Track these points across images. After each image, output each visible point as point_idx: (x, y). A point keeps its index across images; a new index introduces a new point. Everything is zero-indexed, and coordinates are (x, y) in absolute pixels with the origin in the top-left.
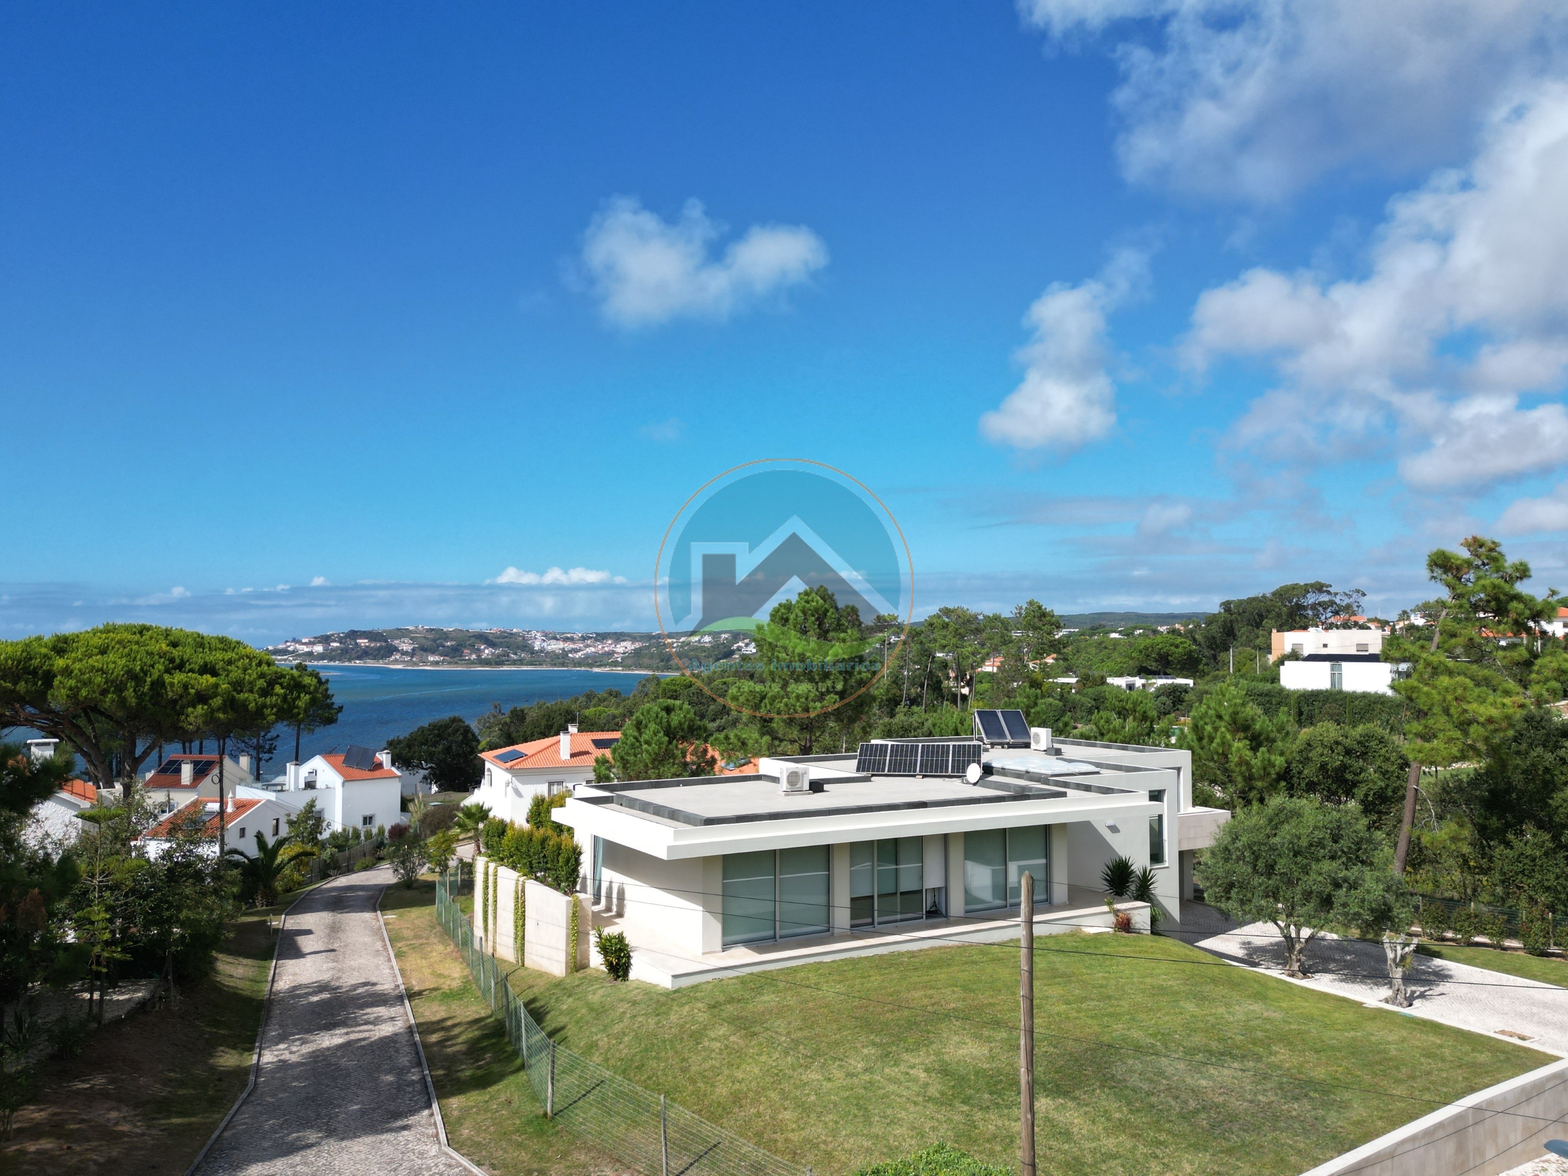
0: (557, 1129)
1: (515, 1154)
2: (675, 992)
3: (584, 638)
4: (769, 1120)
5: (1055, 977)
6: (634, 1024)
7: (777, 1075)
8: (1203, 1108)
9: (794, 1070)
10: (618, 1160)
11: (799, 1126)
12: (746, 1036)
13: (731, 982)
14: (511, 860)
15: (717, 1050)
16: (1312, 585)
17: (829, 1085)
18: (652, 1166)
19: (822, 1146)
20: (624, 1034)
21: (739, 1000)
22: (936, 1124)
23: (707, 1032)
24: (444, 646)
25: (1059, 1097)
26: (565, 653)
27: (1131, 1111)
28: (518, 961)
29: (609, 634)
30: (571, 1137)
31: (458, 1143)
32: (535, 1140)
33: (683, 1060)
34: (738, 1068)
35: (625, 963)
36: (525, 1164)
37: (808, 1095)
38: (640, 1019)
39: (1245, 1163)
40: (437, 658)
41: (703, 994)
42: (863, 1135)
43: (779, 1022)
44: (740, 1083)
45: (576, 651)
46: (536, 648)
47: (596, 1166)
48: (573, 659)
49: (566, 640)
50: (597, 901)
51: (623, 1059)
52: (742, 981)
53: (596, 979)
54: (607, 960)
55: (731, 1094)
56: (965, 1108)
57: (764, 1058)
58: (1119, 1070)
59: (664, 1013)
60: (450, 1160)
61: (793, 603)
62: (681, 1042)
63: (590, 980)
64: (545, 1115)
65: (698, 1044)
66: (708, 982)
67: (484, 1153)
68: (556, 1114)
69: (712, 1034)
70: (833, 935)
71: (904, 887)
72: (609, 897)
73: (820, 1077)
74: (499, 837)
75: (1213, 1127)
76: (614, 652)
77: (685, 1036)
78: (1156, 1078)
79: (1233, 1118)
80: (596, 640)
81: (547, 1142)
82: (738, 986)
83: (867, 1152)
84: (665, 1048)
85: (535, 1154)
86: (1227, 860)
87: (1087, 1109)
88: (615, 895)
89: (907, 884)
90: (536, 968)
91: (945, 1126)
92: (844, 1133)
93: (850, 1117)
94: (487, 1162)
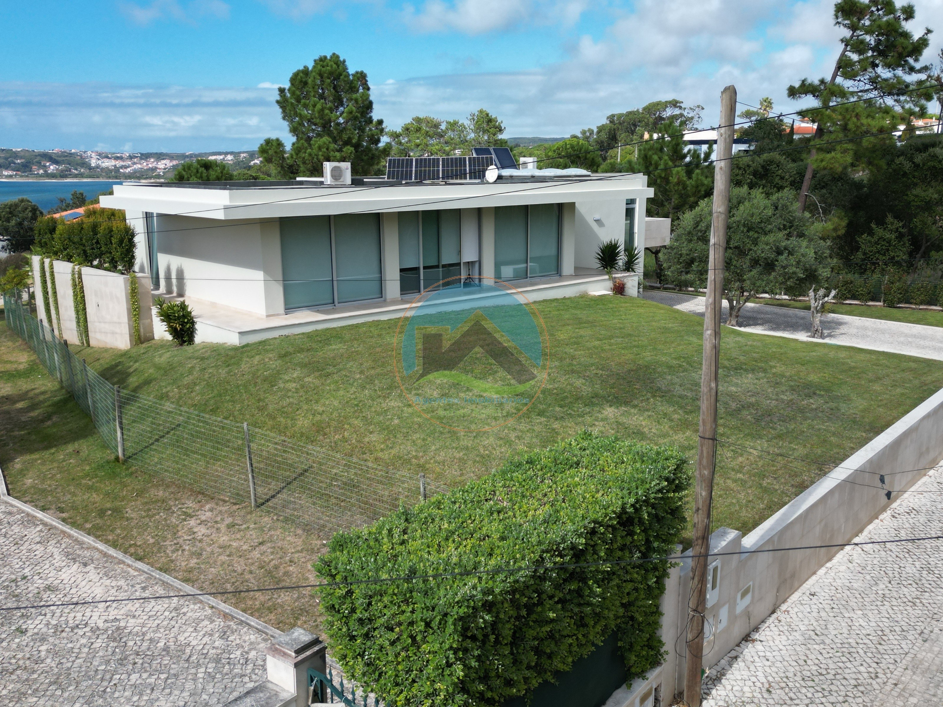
0: (130, 470)
1: (85, 497)
2: (243, 347)
3: (131, 157)
4: (356, 444)
5: (581, 323)
6: (204, 375)
7: (357, 405)
8: (743, 407)
9: (373, 400)
10: (199, 493)
11: (387, 446)
12: (321, 376)
13: (297, 337)
14: (65, 252)
15: (294, 390)
16: (670, 102)
17: (410, 410)
18: (238, 494)
19: (414, 461)
20: (195, 384)
21: (308, 350)
22: (520, 434)
23: (282, 376)
24: (15, 163)
25: (621, 406)
26: (117, 169)
27: (687, 413)
28: (83, 343)
29: (151, 154)
30: (147, 477)
31: (19, 492)
32: (107, 483)
33: (259, 400)
34: (317, 402)
35: (189, 329)
36: (98, 505)
37: (391, 419)
38: (211, 371)
39: (797, 445)
40: (10, 173)
41: (272, 347)
42: (453, 448)
43: (351, 364)
44: (321, 414)
45: (126, 167)
46: (93, 165)
47: (176, 499)
48: (124, 174)
49: (117, 158)
50: (157, 285)
51: (196, 405)
52: (309, 336)
53: (163, 345)
54: (170, 327)
55: (313, 424)
56: (543, 419)
57: (341, 393)
58: (662, 384)
59: (234, 364)
60: (10, 508)
61: (310, 68)
62: (255, 386)
63: (156, 348)
64: (117, 459)
65: (272, 386)
66: (275, 338)
67: (50, 498)
68: (130, 457)
69: (286, 377)
70: (385, 300)
71: (445, 260)
72: (168, 278)
73: (400, 404)
74: (51, 234)
75: (757, 420)
76: (156, 168)
77: (259, 381)
78: (694, 388)
79: (769, 413)
80: (141, 159)
81: (121, 483)
82: (305, 340)
83: (460, 461)
84: (239, 392)
85: (107, 494)
86: (690, 241)
87: (650, 413)
88: (174, 276)
89: (447, 258)
90: (101, 346)
91: (529, 435)
92: (433, 448)
93: (436, 435)
94: (53, 507)
